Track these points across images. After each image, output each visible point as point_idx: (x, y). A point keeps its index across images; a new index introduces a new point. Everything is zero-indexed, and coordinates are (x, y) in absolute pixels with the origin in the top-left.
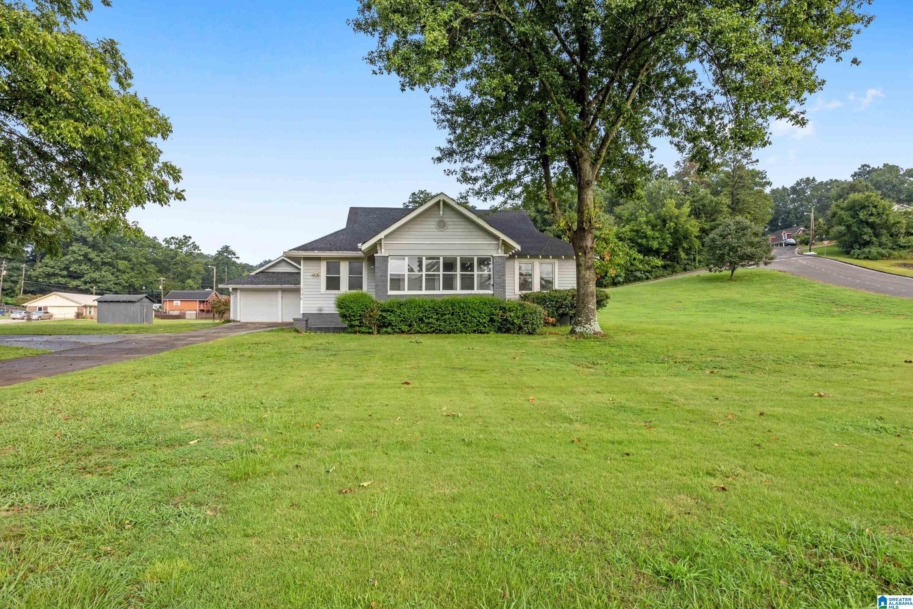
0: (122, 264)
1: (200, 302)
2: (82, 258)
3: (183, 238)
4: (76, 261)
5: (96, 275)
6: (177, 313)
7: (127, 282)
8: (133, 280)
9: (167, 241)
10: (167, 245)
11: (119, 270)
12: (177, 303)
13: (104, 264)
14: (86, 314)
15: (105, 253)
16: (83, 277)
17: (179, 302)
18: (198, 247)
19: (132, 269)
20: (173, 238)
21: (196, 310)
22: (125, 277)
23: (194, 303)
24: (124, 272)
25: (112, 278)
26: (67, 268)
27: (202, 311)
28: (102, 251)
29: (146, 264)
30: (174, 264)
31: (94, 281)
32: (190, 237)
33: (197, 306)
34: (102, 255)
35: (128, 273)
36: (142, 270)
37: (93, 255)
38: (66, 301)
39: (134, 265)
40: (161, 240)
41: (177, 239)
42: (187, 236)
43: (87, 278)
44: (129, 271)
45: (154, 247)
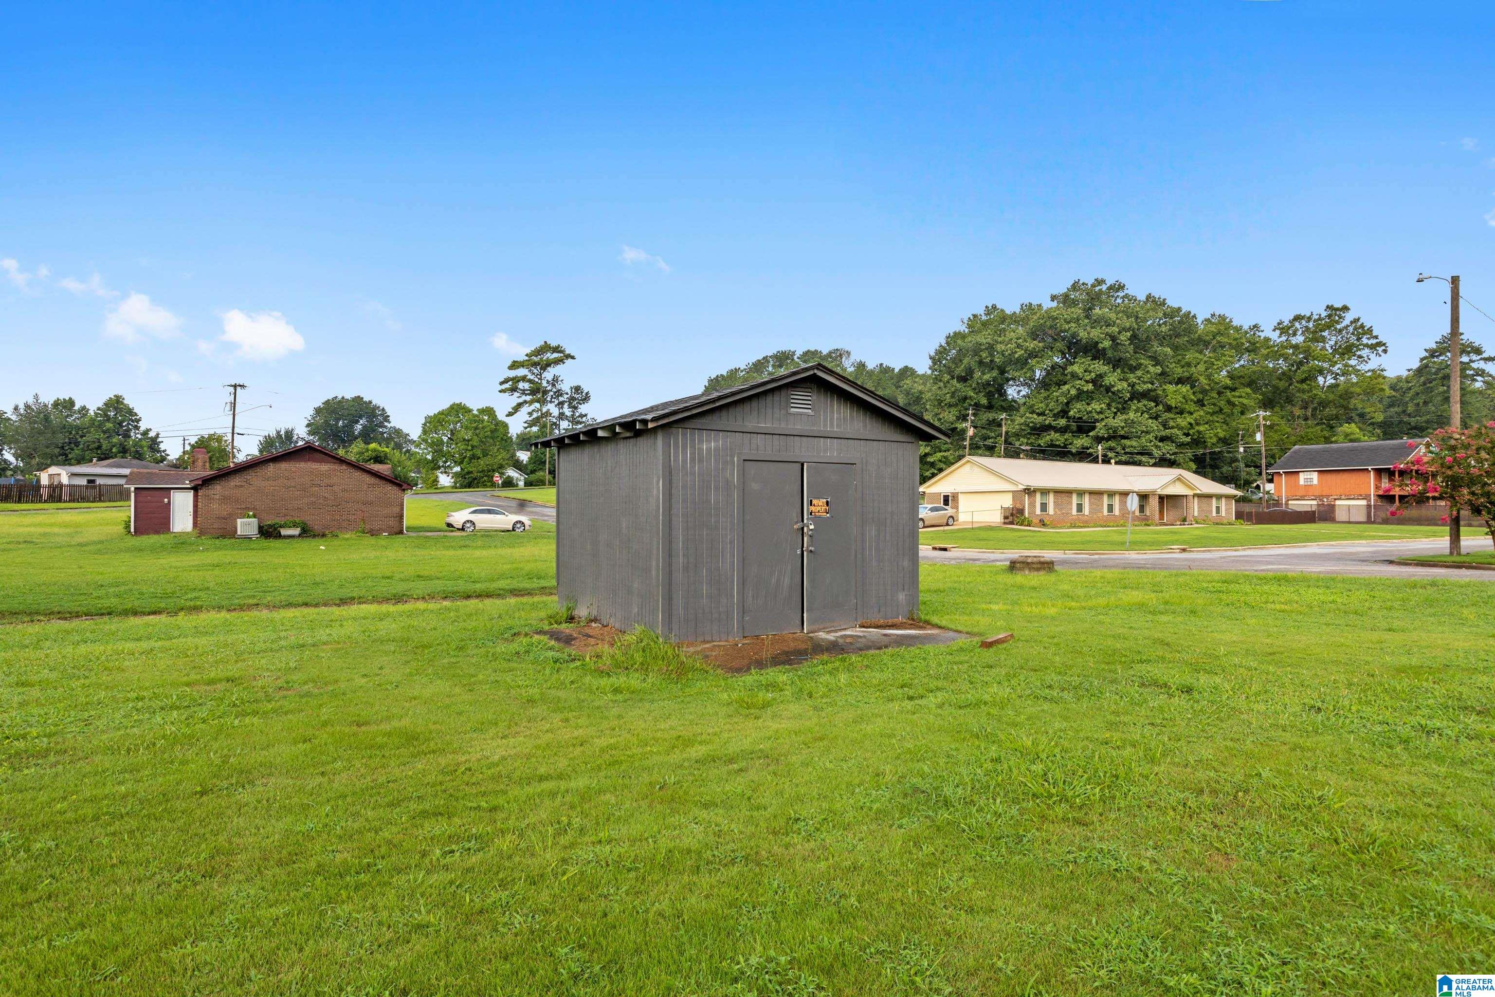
0: (1175, 394)
1: (1379, 472)
2: (1090, 387)
3: (1324, 314)
4: (1081, 395)
5: (1118, 422)
6: (1308, 505)
7: (1187, 435)
8: (1201, 428)
9: (1282, 329)
10: (1284, 338)
11: (1169, 409)
12: (1309, 478)
13: (1136, 396)
14: (1033, 512)
15: (1139, 373)
16: (1094, 428)
17: (1315, 476)
18: (1370, 330)
19: (1200, 403)
20: (1298, 318)
21: (1367, 497)
22: (1183, 421)
23: (1361, 477)
24: (1181, 413)
25: (1153, 425)
26: (1064, 413)
27: (1387, 498)
28: (1133, 369)
29: (1233, 389)
30: (1303, 381)
31: (1114, 436)
32: (1345, 308)
33: (1370, 484)
34: (1132, 377)
35: (1191, 414)
36: (1222, 403)
37: (1112, 378)
38: (993, 479)
39: (1204, 392)
40: (1268, 332)
41: (1309, 319)
42: (1338, 305)
43: (1100, 430)
44: (1192, 407)
45: (1253, 348)
